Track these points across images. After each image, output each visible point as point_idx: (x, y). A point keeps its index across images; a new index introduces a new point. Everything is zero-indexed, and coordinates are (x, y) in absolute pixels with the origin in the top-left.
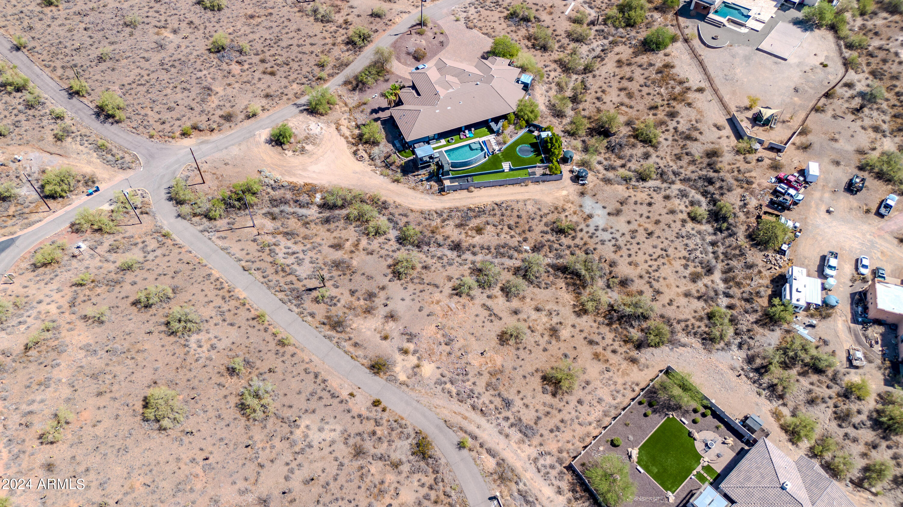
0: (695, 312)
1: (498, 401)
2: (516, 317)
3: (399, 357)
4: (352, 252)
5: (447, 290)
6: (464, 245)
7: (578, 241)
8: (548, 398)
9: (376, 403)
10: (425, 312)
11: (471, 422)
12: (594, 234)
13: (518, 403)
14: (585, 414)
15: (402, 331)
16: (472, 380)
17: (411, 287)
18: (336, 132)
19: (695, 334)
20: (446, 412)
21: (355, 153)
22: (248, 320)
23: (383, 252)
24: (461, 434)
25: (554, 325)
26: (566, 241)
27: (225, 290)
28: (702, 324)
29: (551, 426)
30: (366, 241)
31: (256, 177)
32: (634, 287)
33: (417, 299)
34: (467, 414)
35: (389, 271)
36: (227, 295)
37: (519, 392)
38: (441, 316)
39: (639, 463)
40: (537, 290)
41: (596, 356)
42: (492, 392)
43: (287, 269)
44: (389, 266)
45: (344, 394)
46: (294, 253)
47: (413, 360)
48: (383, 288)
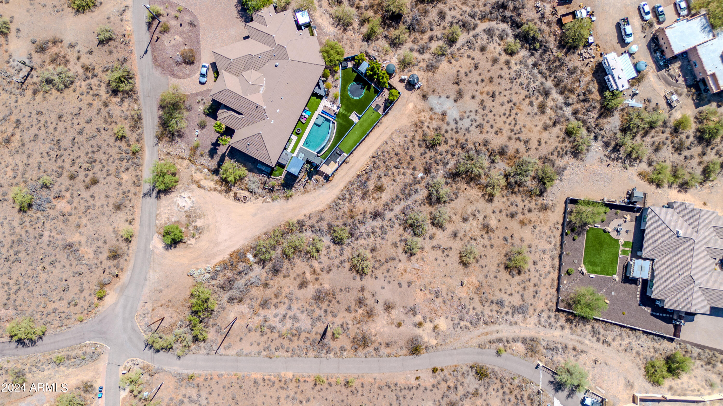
0: (558, 137)
1: (494, 307)
2: (458, 239)
3: (419, 331)
4: (317, 279)
5: (403, 257)
6: (380, 209)
7: (451, 142)
8: (518, 278)
9: (434, 370)
10: (405, 285)
11: (491, 333)
12: (457, 128)
13: (505, 297)
14: (543, 269)
15: (405, 312)
16: (471, 308)
17: (378, 273)
18: (202, 191)
19: (566, 153)
20: (474, 340)
21: (236, 198)
22: (313, 388)
23: (336, 262)
24: (494, 346)
25: (483, 222)
26: (442, 149)
27: (277, 382)
28: (567, 143)
29: (532, 294)
30: (316, 262)
31: (190, 281)
32: (511, 151)
33: (391, 280)
34: (486, 331)
35: (354, 273)
36: (282, 384)
37: (500, 290)
38: (416, 280)
39: (589, 272)
40: (453, 204)
41: (522, 223)
42: (487, 304)
43: (294, 332)
44: (350, 270)
45: (414, 382)
46: (285, 316)
47: (428, 326)
48: (363, 289)
